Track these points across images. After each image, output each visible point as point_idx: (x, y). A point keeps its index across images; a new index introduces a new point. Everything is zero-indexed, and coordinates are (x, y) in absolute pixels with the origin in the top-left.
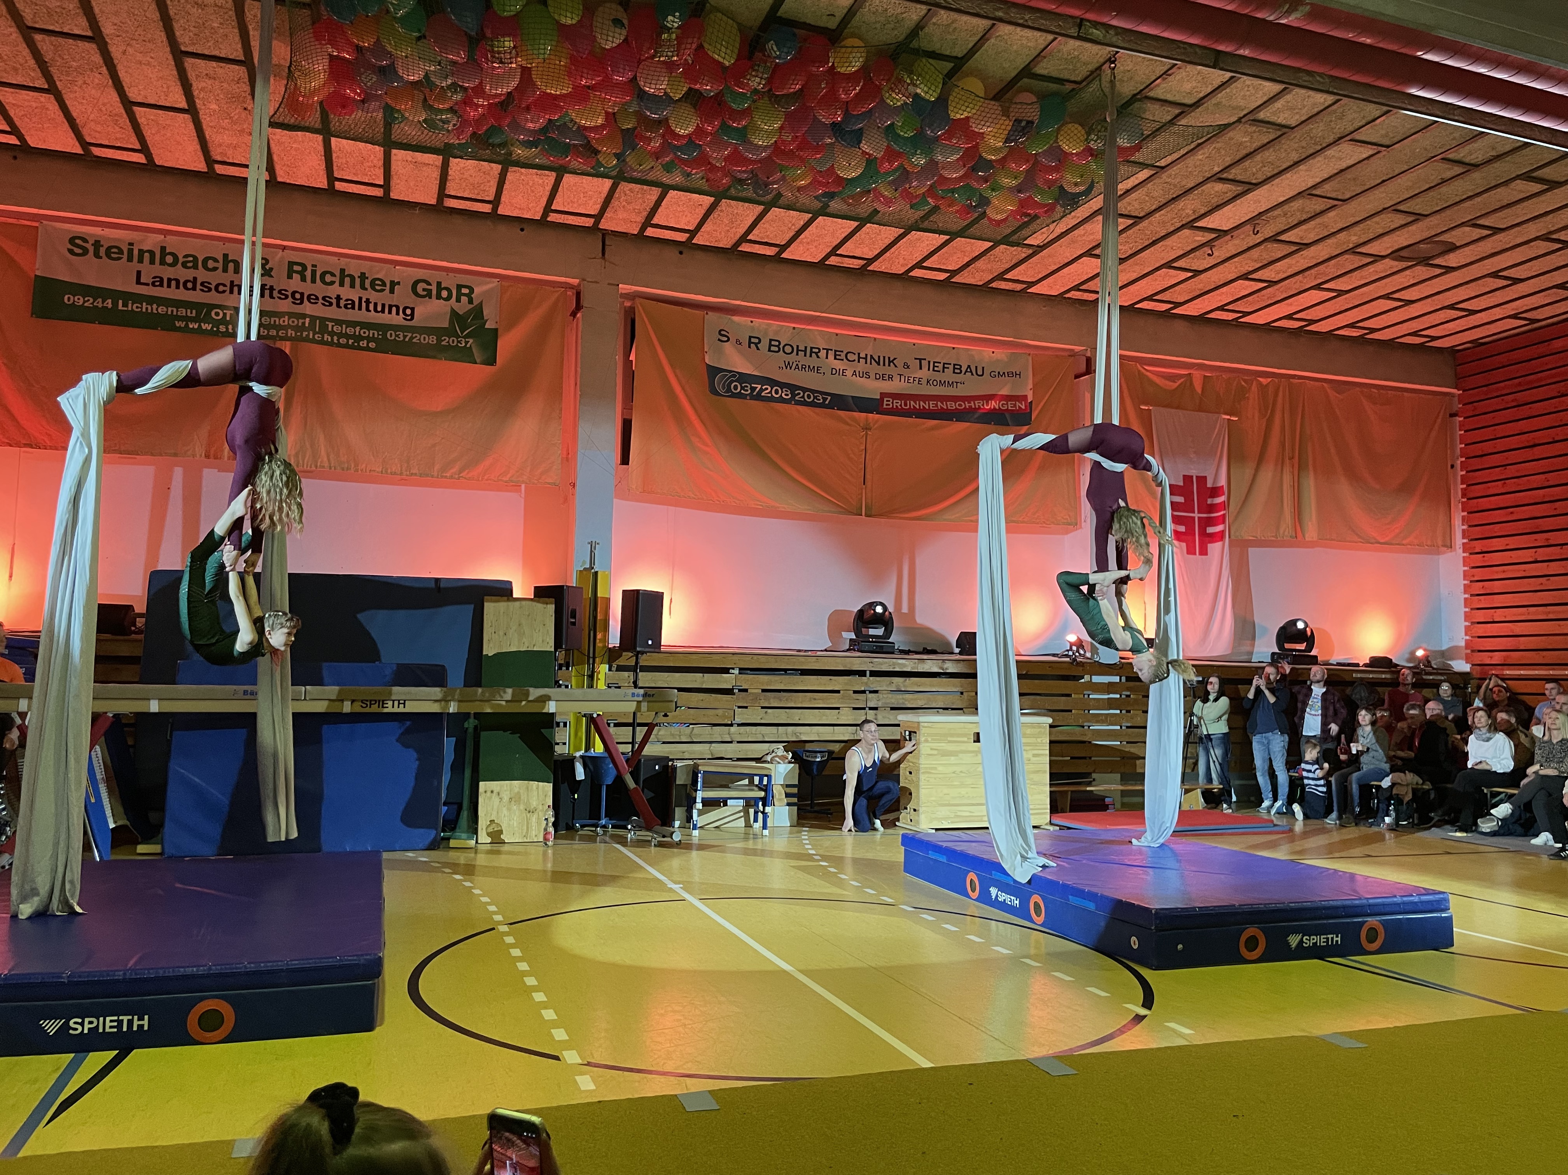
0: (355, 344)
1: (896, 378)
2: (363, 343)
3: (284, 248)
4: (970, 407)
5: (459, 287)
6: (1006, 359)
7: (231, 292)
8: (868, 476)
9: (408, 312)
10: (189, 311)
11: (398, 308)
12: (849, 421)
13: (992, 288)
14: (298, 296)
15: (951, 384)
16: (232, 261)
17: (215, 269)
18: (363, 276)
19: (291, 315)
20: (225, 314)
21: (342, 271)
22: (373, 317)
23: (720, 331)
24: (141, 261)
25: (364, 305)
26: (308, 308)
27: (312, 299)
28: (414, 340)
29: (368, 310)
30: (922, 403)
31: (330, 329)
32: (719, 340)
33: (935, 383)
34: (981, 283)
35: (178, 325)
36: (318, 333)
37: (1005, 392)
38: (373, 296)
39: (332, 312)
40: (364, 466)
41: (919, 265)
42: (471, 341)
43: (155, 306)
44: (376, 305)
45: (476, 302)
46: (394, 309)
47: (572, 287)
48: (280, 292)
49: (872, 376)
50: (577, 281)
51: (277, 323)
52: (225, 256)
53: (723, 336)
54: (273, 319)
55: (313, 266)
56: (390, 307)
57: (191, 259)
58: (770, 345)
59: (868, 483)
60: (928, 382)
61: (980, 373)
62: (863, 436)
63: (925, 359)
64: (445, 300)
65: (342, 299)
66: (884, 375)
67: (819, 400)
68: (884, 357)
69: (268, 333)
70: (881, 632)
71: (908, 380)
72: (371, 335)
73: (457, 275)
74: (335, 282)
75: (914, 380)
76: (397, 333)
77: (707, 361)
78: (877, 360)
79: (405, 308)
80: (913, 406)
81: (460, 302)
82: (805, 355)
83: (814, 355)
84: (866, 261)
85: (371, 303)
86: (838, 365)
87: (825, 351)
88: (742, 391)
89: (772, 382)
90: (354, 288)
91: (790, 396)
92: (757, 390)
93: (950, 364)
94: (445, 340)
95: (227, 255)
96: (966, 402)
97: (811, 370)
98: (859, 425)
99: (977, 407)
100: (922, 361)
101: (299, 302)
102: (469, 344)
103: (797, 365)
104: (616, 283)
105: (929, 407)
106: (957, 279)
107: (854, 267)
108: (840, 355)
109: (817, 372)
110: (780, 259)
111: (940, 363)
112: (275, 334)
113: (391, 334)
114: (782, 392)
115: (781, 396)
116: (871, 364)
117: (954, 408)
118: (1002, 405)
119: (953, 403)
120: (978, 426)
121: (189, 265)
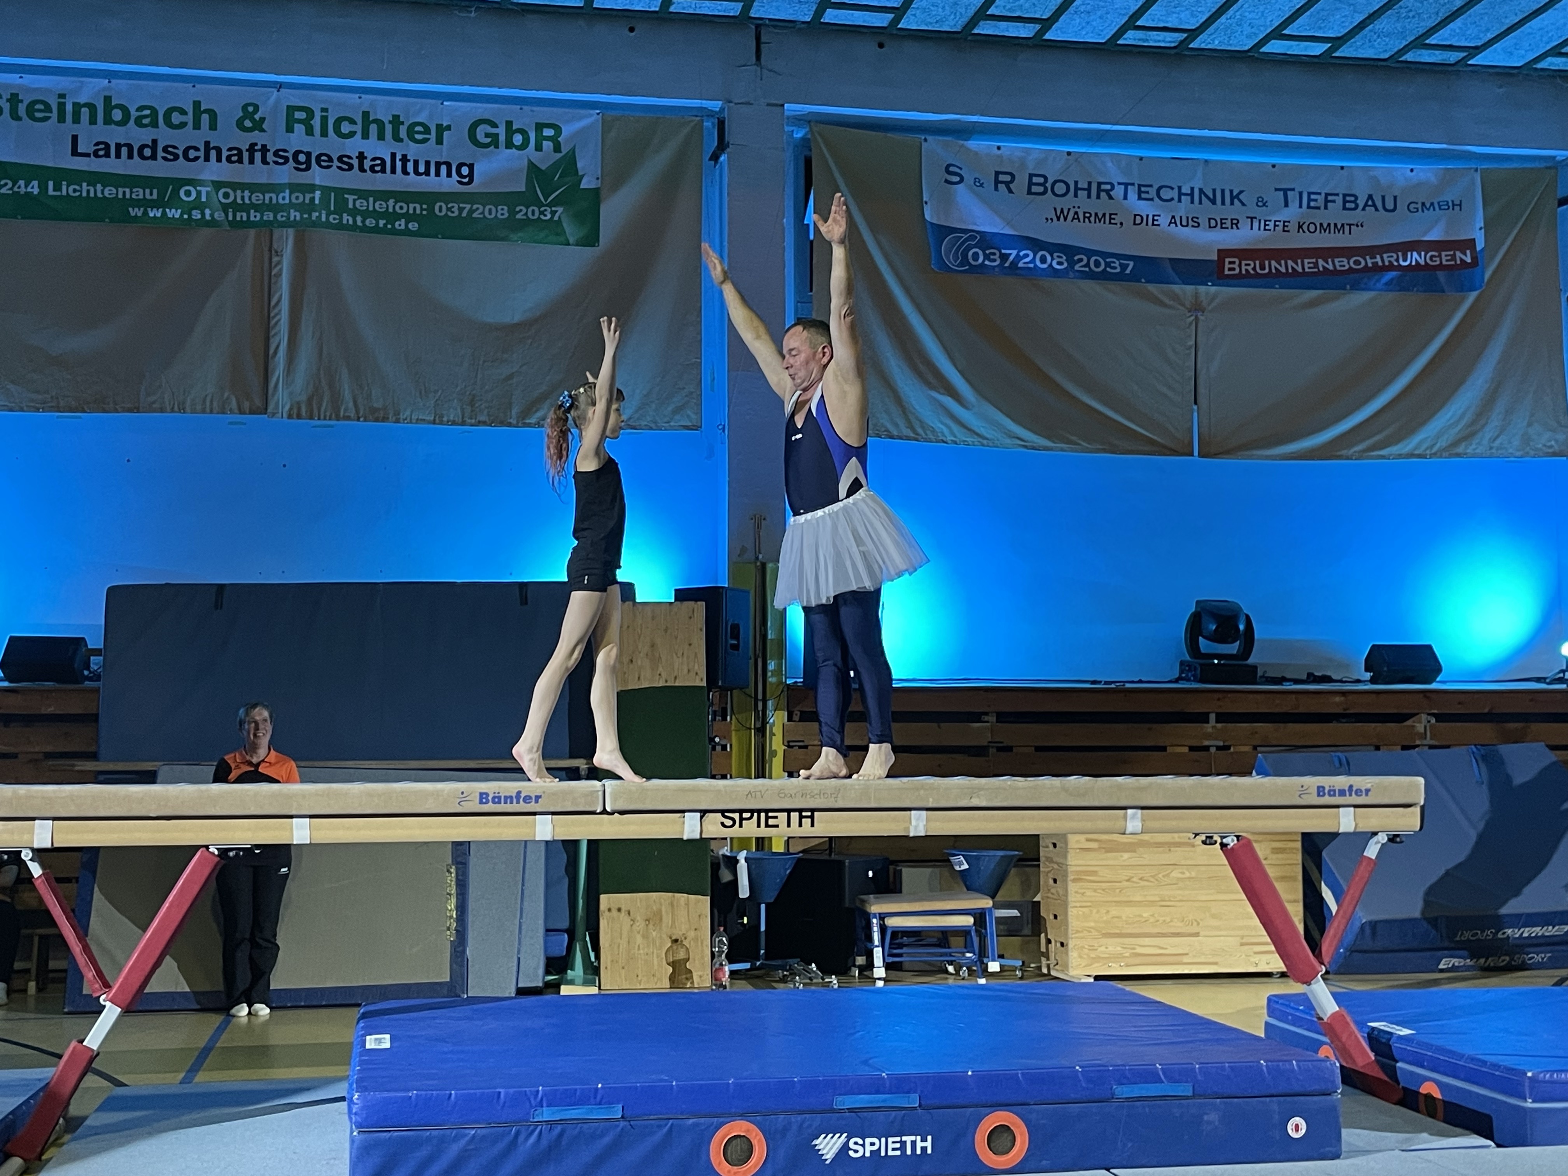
0: (388, 226)
1: (1245, 224)
2: (401, 224)
3: (280, 86)
4: (1375, 264)
5: (540, 127)
6: (1433, 180)
7: (207, 159)
8: (1202, 390)
9: (465, 171)
10: (148, 191)
11: (449, 165)
12: (1167, 301)
13: (1406, 62)
14: (302, 158)
15: (1339, 228)
16: (206, 111)
17: (183, 125)
18: (396, 121)
19: (294, 188)
20: (199, 193)
21: (366, 114)
22: (414, 183)
23: (948, 166)
24: (76, 119)
25: (399, 164)
26: (317, 176)
27: (325, 160)
28: (475, 215)
29: (405, 172)
30: (1290, 263)
31: (351, 206)
32: (947, 181)
33: (1312, 228)
34: (1386, 56)
35: (133, 214)
36: (334, 213)
37: (1434, 235)
38: (413, 150)
39: (353, 180)
40: (408, 413)
41: (1277, 34)
42: (560, 210)
43: (99, 187)
44: (416, 163)
45: (565, 150)
46: (444, 168)
47: (710, 114)
48: (276, 154)
49: (1204, 223)
50: (720, 103)
51: (274, 201)
52: (197, 104)
53: (952, 175)
54: (267, 196)
55: (324, 110)
56: (438, 165)
57: (148, 112)
58: (1031, 184)
59: (1203, 400)
60: (1300, 227)
61: (1390, 205)
62: (1191, 324)
63: (1293, 190)
64: (519, 148)
65: (366, 158)
66: (1221, 219)
67: (1115, 268)
68: (1223, 191)
69: (262, 217)
70: (1233, 648)
71: (1265, 225)
72: (411, 211)
73: (535, 109)
74: (355, 132)
75: (1275, 226)
76: (449, 206)
77: (928, 217)
78: (1211, 197)
79: (460, 166)
80: (1276, 268)
81: (541, 150)
82: (1089, 196)
83: (1103, 194)
84: (1185, 35)
85: (409, 161)
86: (1145, 208)
87: (1123, 187)
88: (987, 262)
89: (1035, 244)
90: (383, 139)
91: (1065, 265)
92: (1011, 258)
93: (1337, 195)
94: (521, 211)
95: (199, 102)
96: (1368, 257)
97: (1100, 221)
98: (1183, 305)
99: (1387, 263)
100: (1289, 193)
101: (304, 166)
102: (557, 215)
103: (1076, 213)
104: (780, 102)
105: (1303, 268)
106: (1344, 52)
107: (1168, 45)
108: (1147, 192)
109: (1110, 223)
110: (1042, 43)
111: (1320, 194)
112: (272, 219)
113: (441, 207)
114: (1052, 259)
115: (1051, 265)
116: (1200, 203)
117: (1347, 267)
118: (1431, 257)
119: (1345, 260)
120: (1391, 295)
121: (146, 121)
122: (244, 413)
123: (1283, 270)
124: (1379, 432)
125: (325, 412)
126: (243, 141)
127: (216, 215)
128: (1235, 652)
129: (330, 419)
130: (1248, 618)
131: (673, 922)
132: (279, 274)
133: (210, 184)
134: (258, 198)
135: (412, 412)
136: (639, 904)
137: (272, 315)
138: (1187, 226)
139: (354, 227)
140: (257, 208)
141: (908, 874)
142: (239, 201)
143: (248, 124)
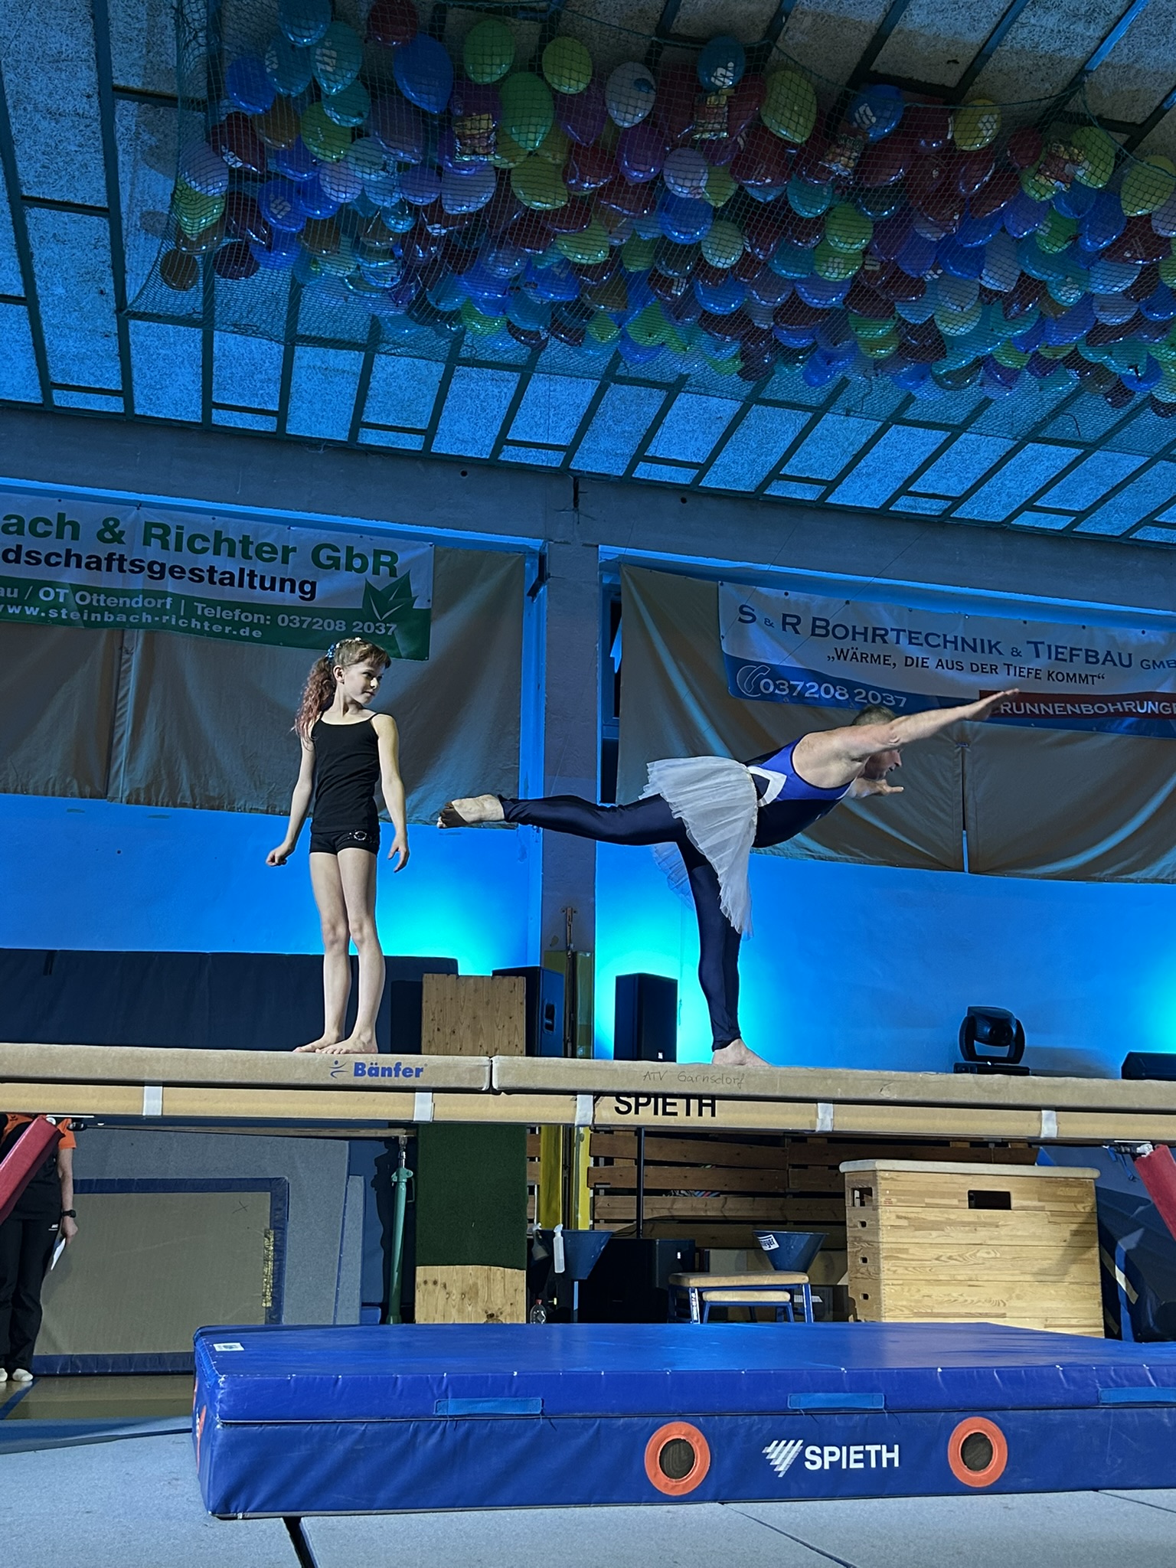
0: (232, 632)
1: (1002, 669)
2: (245, 632)
3: (139, 505)
4: (1116, 710)
5: (377, 554)
6: (1162, 642)
7: (67, 564)
8: (970, 814)
9: (307, 588)
10: (9, 590)
11: (293, 582)
13: (1135, 540)
14: (156, 568)
15: (1084, 679)
16: (69, 523)
17: (47, 534)
18: (246, 541)
19: (147, 594)
20: (57, 594)
21: (218, 534)
22: (259, 596)
23: (742, 608)
25: (246, 579)
26: (170, 585)
27: (177, 572)
28: (313, 627)
29: (252, 586)
30: (1042, 705)
31: (199, 613)
32: (740, 620)
33: (1060, 677)
34: (1120, 533)
36: (182, 618)
37: (1165, 689)
38: (260, 568)
39: (203, 590)
40: (242, 802)
41: (1029, 506)
42: (394, 626)
44: (263, 579)
45: (400, 574)
46: (288, 585)
47: (532, 552)
48: (132, 563)
49: (967, 666)
50: (540, 540)
51: (128, 605)
52: (61, 516)
53: (746, 615)
54: (121, 600)
55: (178, 527)
56: (283, 581)
57: (14, 521)
58: (814, 626)
59: (971, 824)
60: (1050, 675)
61: (1126, 662)
62: (959, 753)
63: (1043, 643)
64: (358, 571)
65: (216, 572)
66: (982, 665)
67: (891, 702)
68: (982, 641)
69: (115, 617)
70: (1003, 1051)
71: (1020, 672)
72: (256, 621)
73: (372, 537)
74: (208, 549)
75: (1029, 673)
76: (291, 618)
77: (724, 649)
78: (972, 645)
79: (302, 584)
80: (1030, 710)
81: (379, 574)
82: (866, 640)
83: (878, 639)
84: (950, 503)
85: (256, 576)
86: (915, 652)
87: (895, 632)
88: (777, 691)
89: (820, 678)
90: (234, 556)
91: (847, 696)
92: (799, 688)
93: (1081, 650)
94: (358, 625)
95: (64, 514)
96: (1110, 705)
97: (875, 661)
98: (951, 738)
99: (1127, 710)
100: (1039, 645)
101: (158, 575)
102: (391, 630)
103: (855, 653)
104: (595, 544)
105: (1054, 711)
106: (1083, 528)
107: (933, 513)
108: (917, 638)
109: (884, 664)
110: (824, 506)
111: (1066, 648)
112: (124, 620)
113: (283, 619)
114: (835, 691)
115: (834, 696)
116: (963, 650)
117: (1092, 712)
118: (1164, 707)
119: (1091, 707)
120: (1131, 738)
121: (11, 529)
122: (85, 797)
123: (1037, 712)
124: (1126, 859)
125: (163, 799)
126: (102, 552)
127: (72, 616)
128: (1006, 1056)
129: (167, 806)
130: (1018, 1023)
131: (489, 1296)
132: (128, 670)
133: (69, 586)
134: (112, 602)
135: (246, 802)
136: (455, 1278)
137: (119, 707)
138: (952, 668)
139: (201, 632)
140: (111, 610)
141: (714, 1255)
142: (95, 603)
143: (108, 535)
